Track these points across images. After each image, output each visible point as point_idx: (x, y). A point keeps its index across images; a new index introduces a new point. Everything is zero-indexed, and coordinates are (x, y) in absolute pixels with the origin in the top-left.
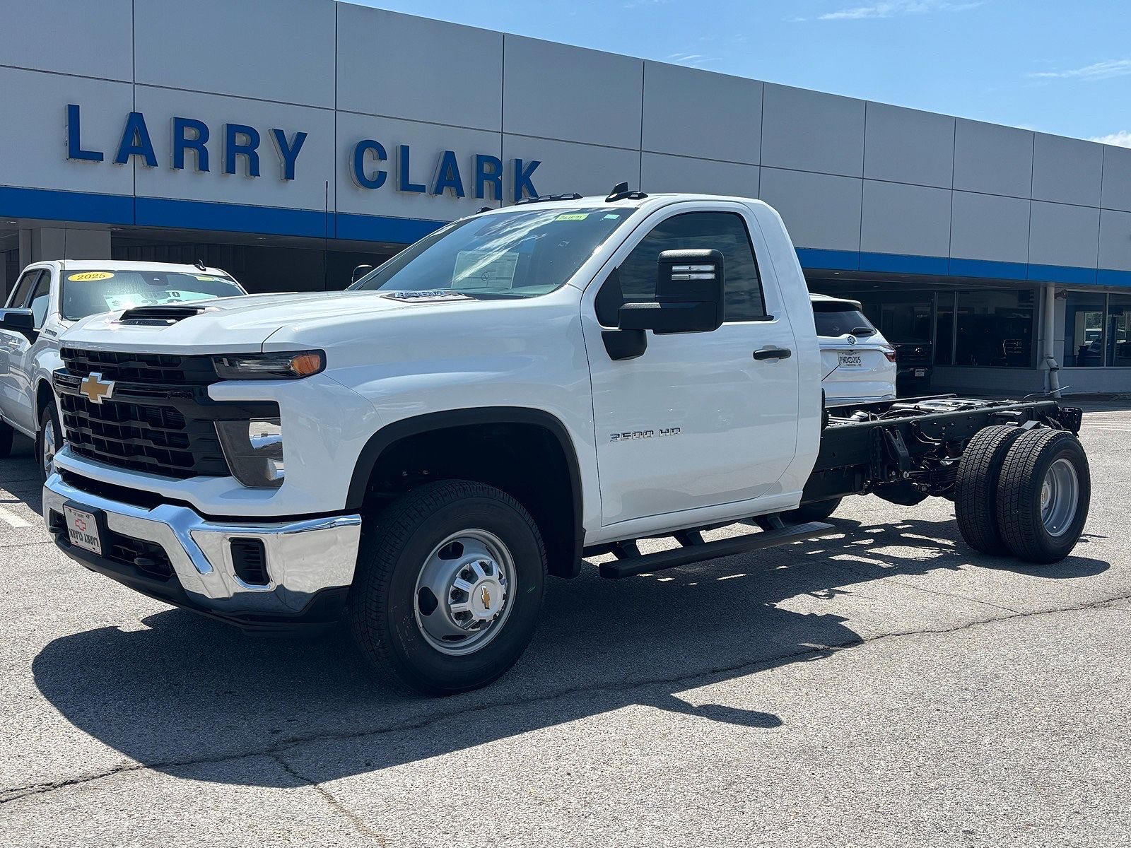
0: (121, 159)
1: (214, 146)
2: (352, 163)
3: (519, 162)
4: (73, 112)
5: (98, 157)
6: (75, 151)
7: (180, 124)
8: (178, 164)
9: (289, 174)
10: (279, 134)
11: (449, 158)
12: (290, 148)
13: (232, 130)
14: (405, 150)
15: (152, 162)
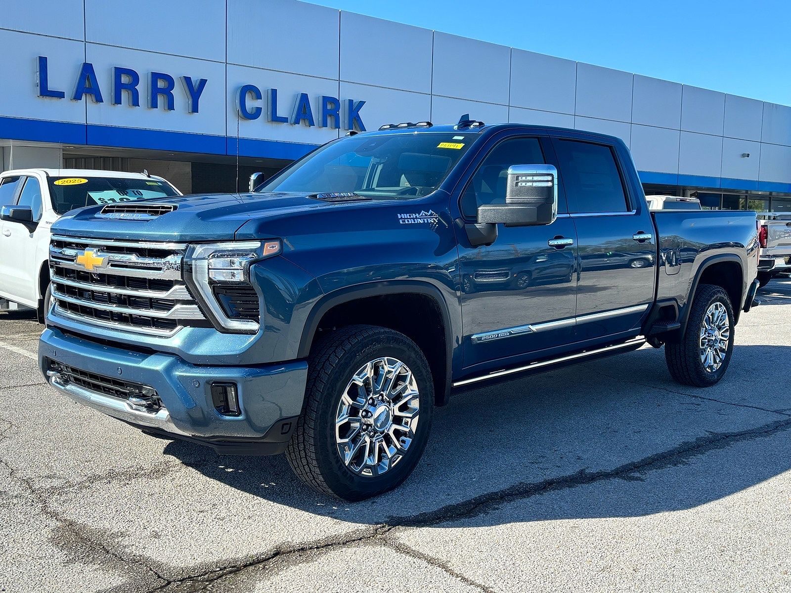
0: (77, 97)
1: (142, 88)
2: (238, 101)
3: (351, 101)
4: (43, 62)
5: (60, 95)
6: (45, 91)
7: (119, 72)
8: (118, 101)
9: (195, 109)
10: (188, 80)
11: (304, 97)
12: (195, 90)
13: (156, 76)
14: (274, 92)
15: (99, 99)
